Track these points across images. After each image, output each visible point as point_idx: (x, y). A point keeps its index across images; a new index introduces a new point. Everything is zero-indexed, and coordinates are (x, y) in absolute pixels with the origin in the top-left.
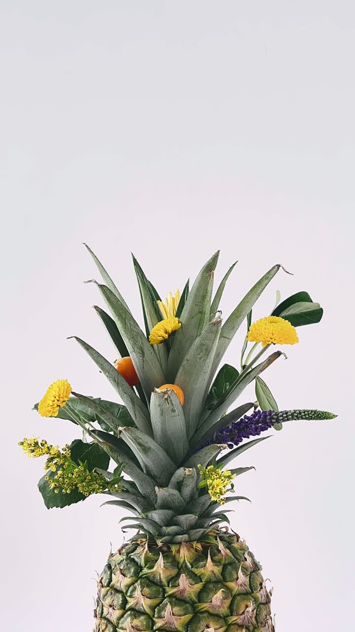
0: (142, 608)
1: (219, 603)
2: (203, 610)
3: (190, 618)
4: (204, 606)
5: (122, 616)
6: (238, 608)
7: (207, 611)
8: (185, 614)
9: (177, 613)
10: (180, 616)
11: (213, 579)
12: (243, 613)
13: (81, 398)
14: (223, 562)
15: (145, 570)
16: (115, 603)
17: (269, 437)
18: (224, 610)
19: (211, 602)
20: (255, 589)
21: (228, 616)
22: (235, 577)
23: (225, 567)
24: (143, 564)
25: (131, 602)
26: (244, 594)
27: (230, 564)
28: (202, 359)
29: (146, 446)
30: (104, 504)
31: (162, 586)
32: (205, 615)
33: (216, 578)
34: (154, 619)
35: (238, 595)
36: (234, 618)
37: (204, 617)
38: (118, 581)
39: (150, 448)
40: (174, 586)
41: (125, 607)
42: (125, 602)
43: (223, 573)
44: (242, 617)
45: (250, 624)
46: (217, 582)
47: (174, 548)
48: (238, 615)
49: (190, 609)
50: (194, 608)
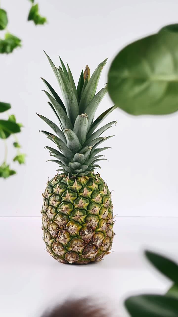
0: (69, 200)
1: (98, 199)
2: (93, 201)
3: (88, 204)
4: (93, 200)
5: (60, 204)
6: (105, 201)
7: (94, 202)
8: (86, 203)
9: (84, 202)
10: (84, 203)
11: (96, 190)
12: (106, 202)
13: (42, 117)
14: (98, 184)
15: (69, 187)
16: (56, 199)
17: (114, 136)
18: (100, 201)
19: (96, 198)
20: (109, 194)
21: (101, 204)
22: (103, 189)
23: (99, 186)
24: (68, 184)
25: (64, 199)
26: (106, 196)
27: (100, 184)
28: (97, 103)
29: (73, 137)
30: (48, 161)
31: (77, 192)
32: (94, 203)
33: (97, 189)
34: (74, 205)
35: (104, 196)
36: (103, 204)
37: (93, 204)
38: (57, 191)
39: (73, 138)
40: (81, 193)
41: (61, 201)
42: (61, 199)
43: (99, 188)
44: (106, 204)
45: (108, 207)
46: (97, 191)
47: (79, 178)
48: (105, 203)
49: (88, 201)
50: (90, 201)
